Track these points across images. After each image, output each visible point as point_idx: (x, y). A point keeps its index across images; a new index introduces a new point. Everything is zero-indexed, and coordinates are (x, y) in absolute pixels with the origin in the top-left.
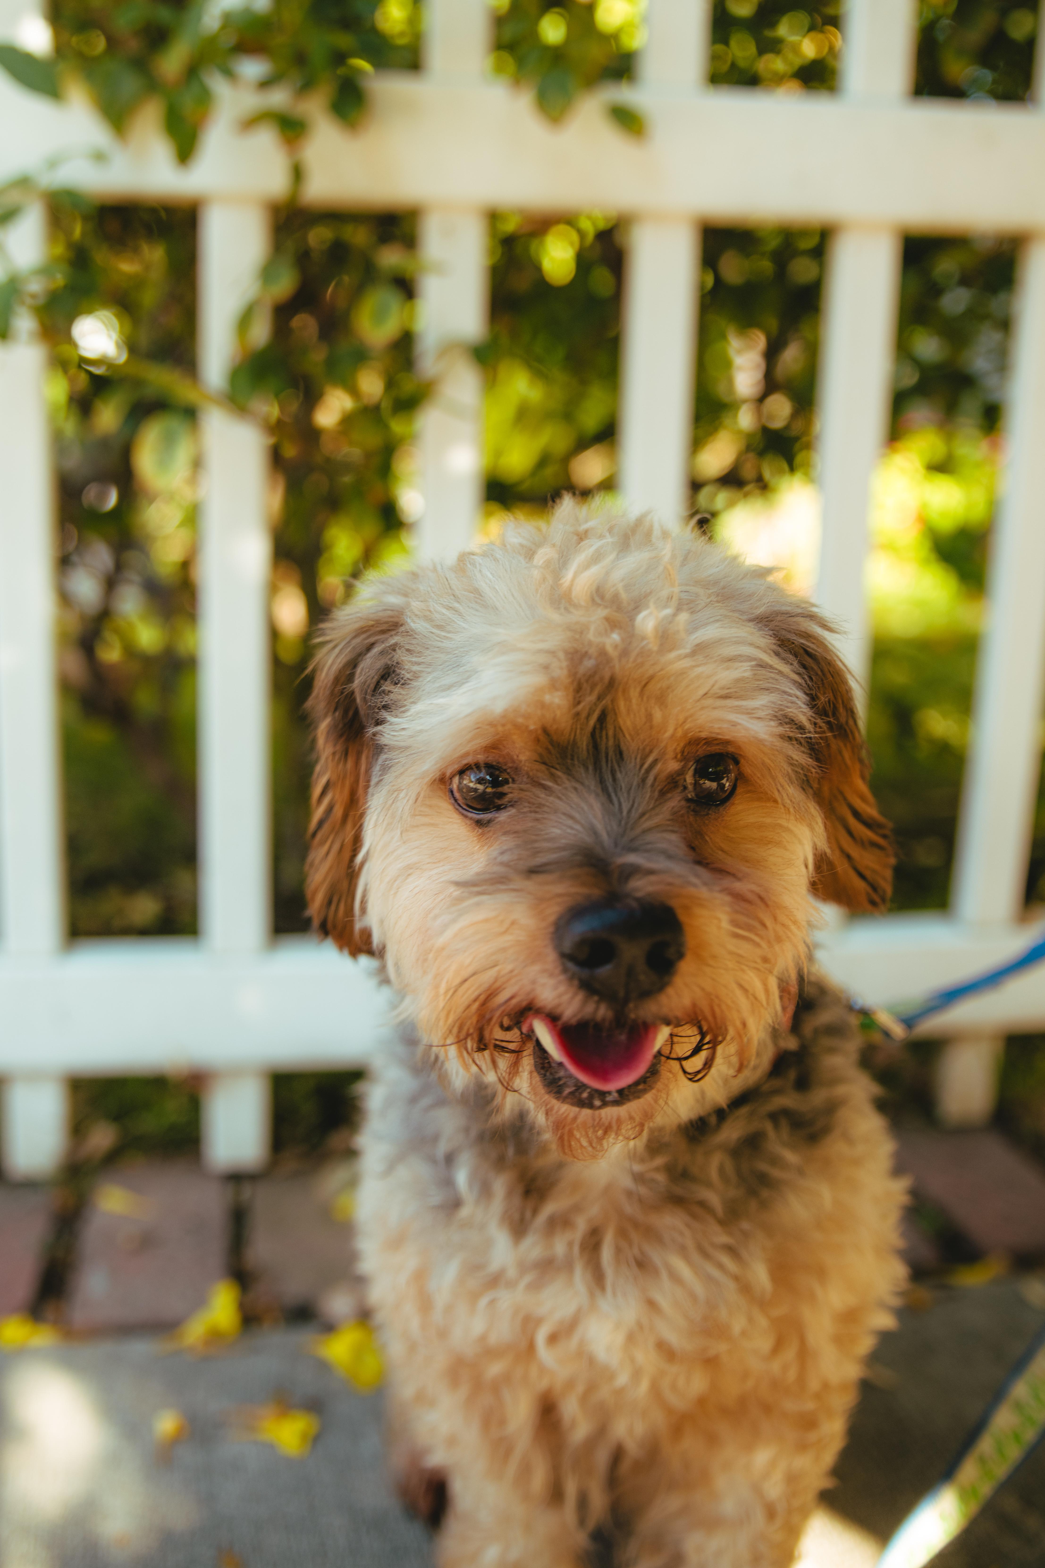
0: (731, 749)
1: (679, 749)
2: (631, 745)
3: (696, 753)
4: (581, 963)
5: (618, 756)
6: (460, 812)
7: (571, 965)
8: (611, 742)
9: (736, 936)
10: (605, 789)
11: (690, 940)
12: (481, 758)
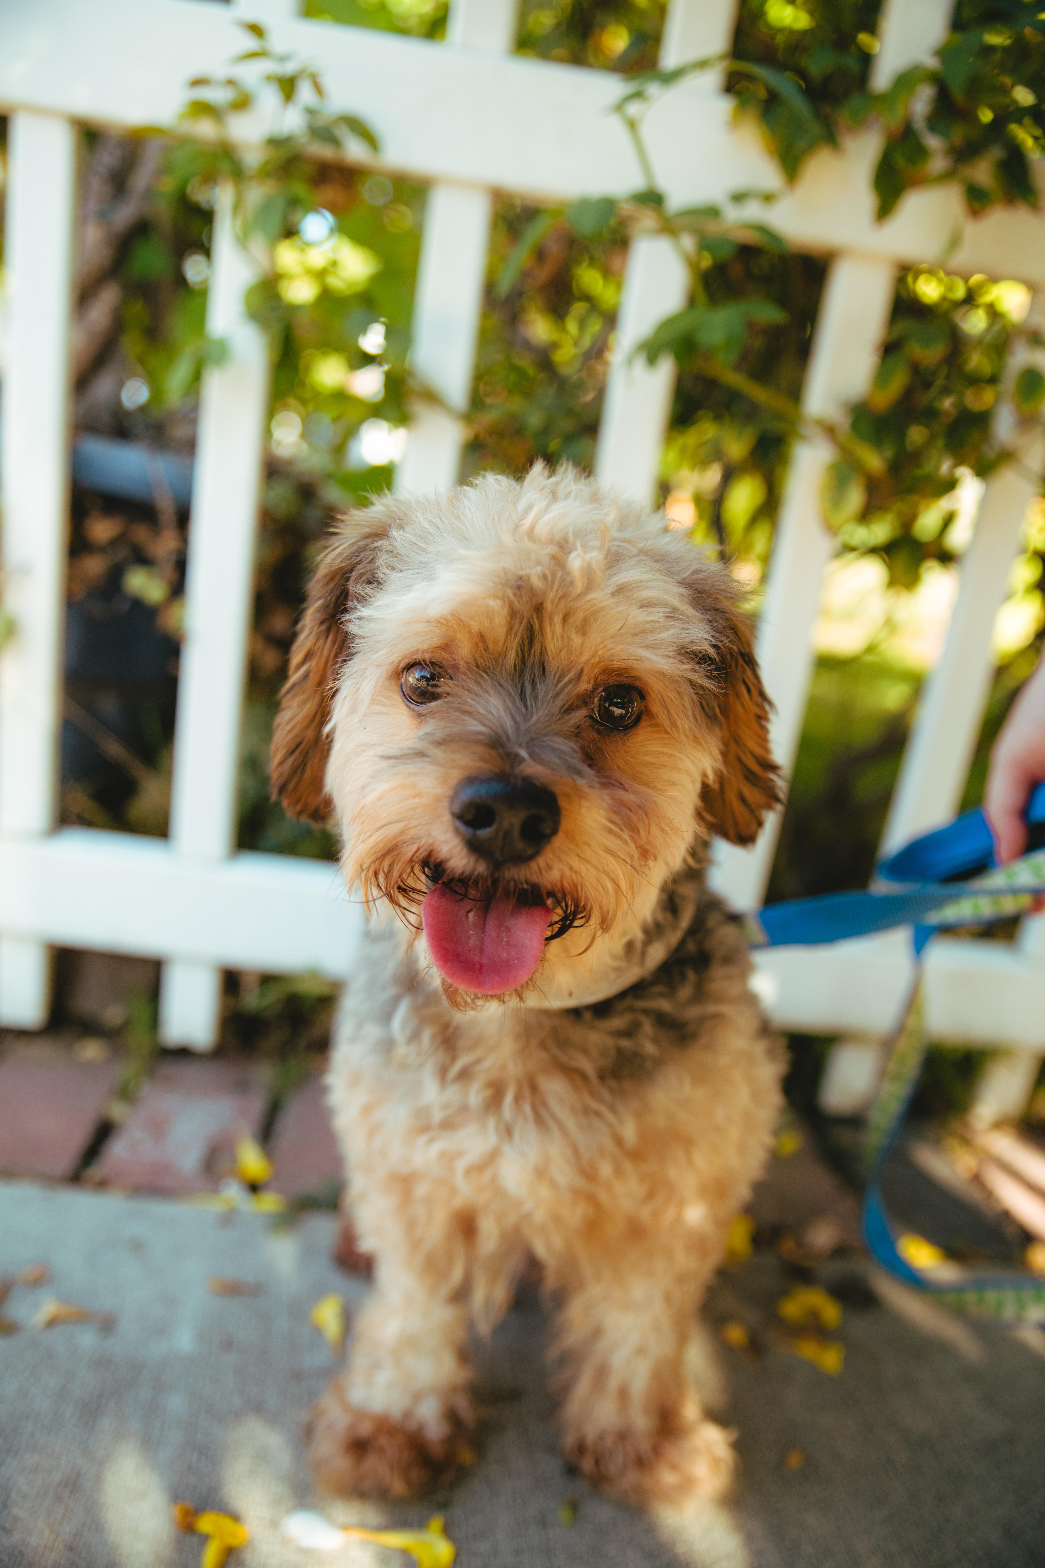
0: (637, 683)
1: (593, 675)
2: (553, 664)
3: (607, 681)
4: (468, 823)
5: (542, 672)
6: (406, 704)
7: (458, 824)
8: (537, 659)
9: (611, 831)
10: (522, 697)
11: (565, 824)
12: (427, 656)
